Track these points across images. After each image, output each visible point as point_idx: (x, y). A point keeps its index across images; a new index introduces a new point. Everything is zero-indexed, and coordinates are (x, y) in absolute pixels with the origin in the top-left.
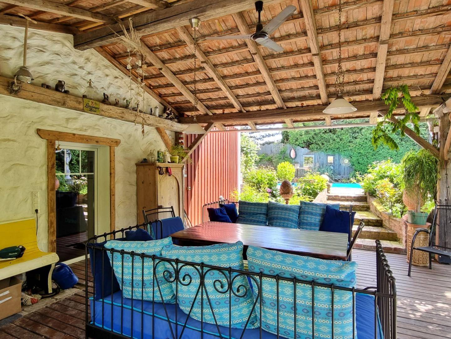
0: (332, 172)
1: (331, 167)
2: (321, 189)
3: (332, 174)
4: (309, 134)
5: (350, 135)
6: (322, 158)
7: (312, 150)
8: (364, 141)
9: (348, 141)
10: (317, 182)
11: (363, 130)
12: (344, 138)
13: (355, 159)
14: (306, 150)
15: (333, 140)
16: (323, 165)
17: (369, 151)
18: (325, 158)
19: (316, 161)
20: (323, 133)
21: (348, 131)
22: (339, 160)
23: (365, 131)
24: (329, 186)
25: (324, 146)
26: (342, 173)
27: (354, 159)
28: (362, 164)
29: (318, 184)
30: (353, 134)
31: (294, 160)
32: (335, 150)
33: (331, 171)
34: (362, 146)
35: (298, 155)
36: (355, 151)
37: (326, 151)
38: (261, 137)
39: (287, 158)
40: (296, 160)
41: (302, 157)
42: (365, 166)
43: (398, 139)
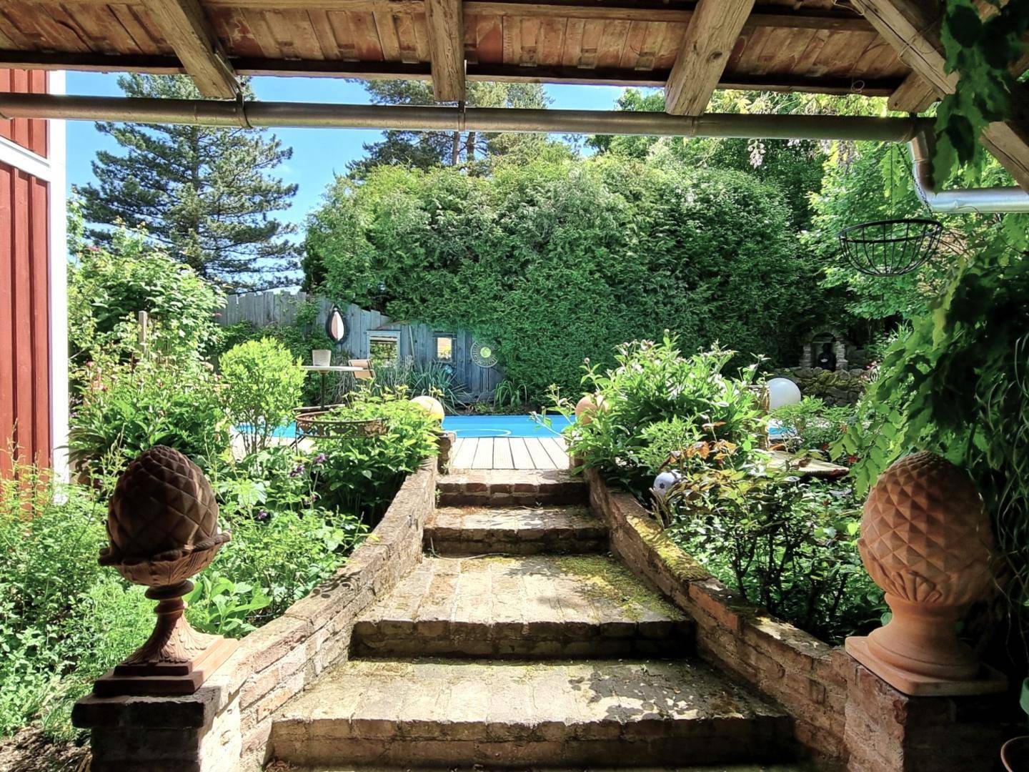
0: (448, 383)
1: (446, 368)
2: (415, 461)
3: (450, 387)
4: (386, 268)
5: (496, 280)
6: (420, 341)
7: (393, 317)
8: (530, 297)
9: (491, 295)
10: (395, 431)
11: (530, 267)
12: (481, 285)
13: (508, 348)
14: (374, 317)
15: (452, 291)
16: (423, 361)
17: (544, 325)
18: (430, 342)
19: (406, 350)
20: (425, 268)
21: (491, 266)
22: (468, 348)
23: (536, 270)
24: (444, 443)
25: (427, 307)
26: (476, 386)
27: (507, 346)
28: (524, 361)
29: (400, 440)
30: (503, 276)
31: (339, 346)
32: (458, 319)
33: (446, 379)
34: (526, 310)
35: (352, 333)
36: (509, 324)
37: (432, 322)
38: (266, 285)
39: (318, 338)
40: (347, 347)
41: (363, 336)
42: (534, 366)
43: (612, 297)
